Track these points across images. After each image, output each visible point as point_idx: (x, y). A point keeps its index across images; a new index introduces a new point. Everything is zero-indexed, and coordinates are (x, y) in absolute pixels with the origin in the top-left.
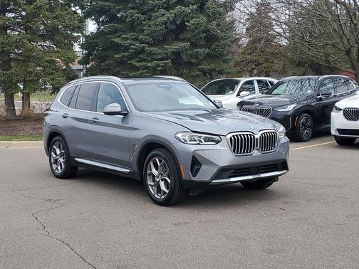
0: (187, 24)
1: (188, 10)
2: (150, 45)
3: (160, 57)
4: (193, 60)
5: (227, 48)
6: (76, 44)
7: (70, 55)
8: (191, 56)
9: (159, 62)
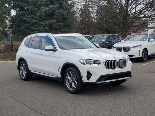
0: (55, 12)
1: (55, 7)
2: (40, 21)
3: (44, 26)
4: (58, 28)
5: (72, 23)
6: (7, 20)
7: (5, 25)
8: (57, 25)
9: (43, 28)
